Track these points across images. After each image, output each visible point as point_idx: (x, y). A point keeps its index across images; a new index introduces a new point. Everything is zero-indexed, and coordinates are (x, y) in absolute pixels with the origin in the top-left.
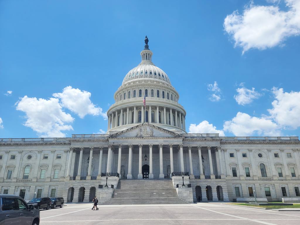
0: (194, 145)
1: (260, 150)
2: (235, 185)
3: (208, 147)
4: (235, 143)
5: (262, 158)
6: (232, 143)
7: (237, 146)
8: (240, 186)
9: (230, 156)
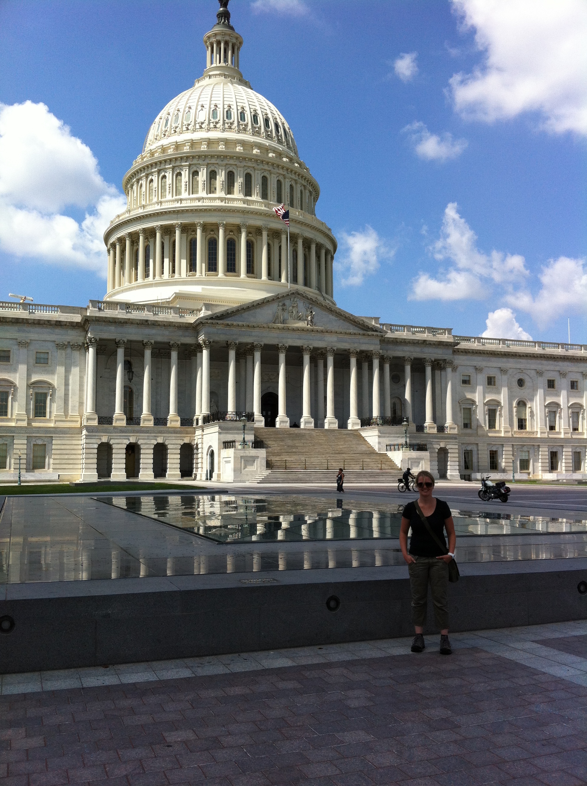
0: (399, 352)
1: (521, 371)
2: (466, 445)
3: (427, 359)
4: (477, 353)
5: (523, 388)
6: (469, 352)
7: (478, 361)
8: (475, 449)
9: (463, 383)
